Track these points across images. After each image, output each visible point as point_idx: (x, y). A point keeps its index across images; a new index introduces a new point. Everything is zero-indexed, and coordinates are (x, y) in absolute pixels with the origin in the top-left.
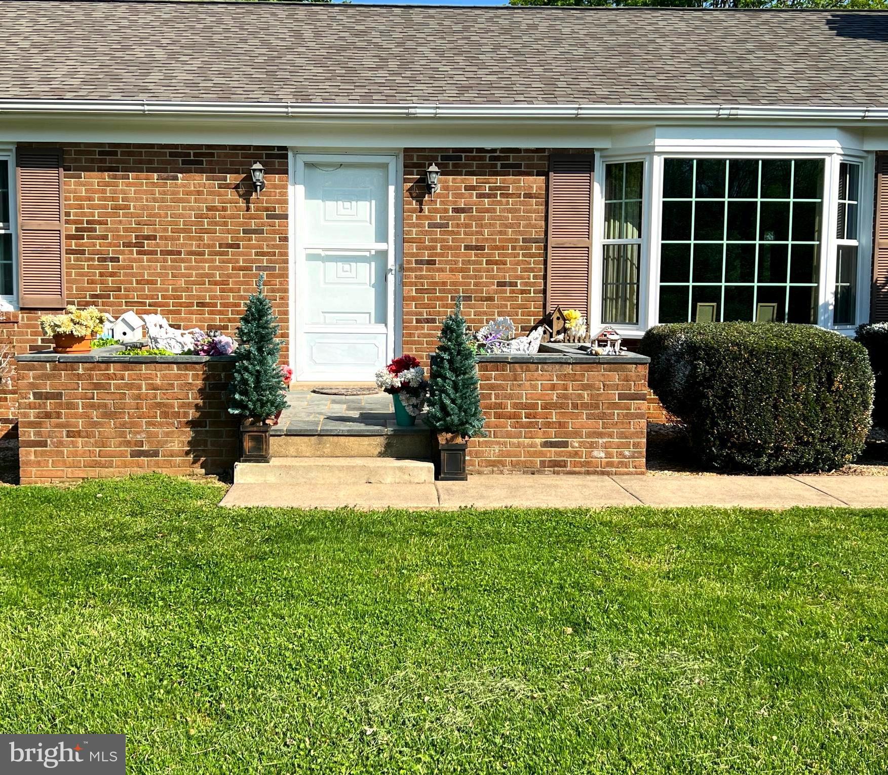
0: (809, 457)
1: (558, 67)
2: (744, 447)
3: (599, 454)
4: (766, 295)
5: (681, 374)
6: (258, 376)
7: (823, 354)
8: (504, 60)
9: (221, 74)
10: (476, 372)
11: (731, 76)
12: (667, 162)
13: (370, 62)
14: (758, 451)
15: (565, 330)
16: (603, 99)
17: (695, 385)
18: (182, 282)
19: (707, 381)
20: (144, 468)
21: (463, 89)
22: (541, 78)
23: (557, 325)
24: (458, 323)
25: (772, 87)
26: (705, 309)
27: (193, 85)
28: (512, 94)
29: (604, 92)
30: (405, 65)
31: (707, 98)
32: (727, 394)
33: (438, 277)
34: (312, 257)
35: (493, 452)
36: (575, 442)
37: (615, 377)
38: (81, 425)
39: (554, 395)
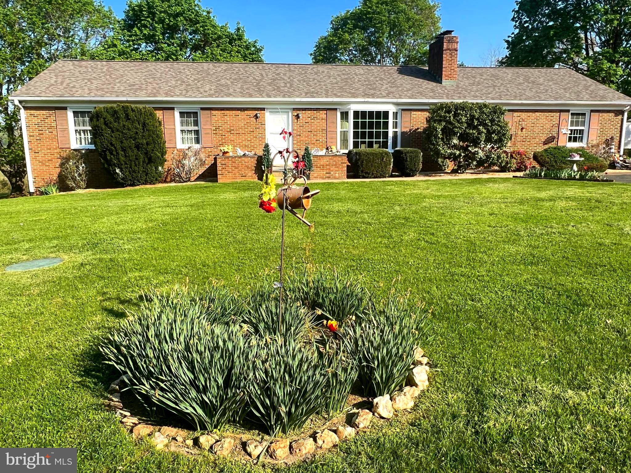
0: (379, 175)
1: (329, 86)
2: (366, 173)
3: (337, 175)
4: (376, 142)
5: (354, 158)
6: (268, 159)
7: (382, 154)
8: (316, 84)
9: (247, 89)
10: (312, 158)
11: (370, 89)
12: (354, 112)
13: (283, 85)
14: (369, 174)
15: (331, 151)
16: (339, 97)
17: (357, 160)
18: (240, 141)
19: (359, 160)
20: (243, 179)
21: (306, 93)
22: (325, 90)
23: (330, 150)
24: (308, 148)
25: (379, 93)
26: (363, 146)
27: (241, 93)
28: (318, 94)
29: (339, 94)
30: (291, 86)
31: (363, 96)
32: (362, 162)
33: (302, 139)
34: (271, 133)
35: (316, 175)
36: (332, 173)
37: (340, 159)
38: (230, 170)
39: (328, 163)
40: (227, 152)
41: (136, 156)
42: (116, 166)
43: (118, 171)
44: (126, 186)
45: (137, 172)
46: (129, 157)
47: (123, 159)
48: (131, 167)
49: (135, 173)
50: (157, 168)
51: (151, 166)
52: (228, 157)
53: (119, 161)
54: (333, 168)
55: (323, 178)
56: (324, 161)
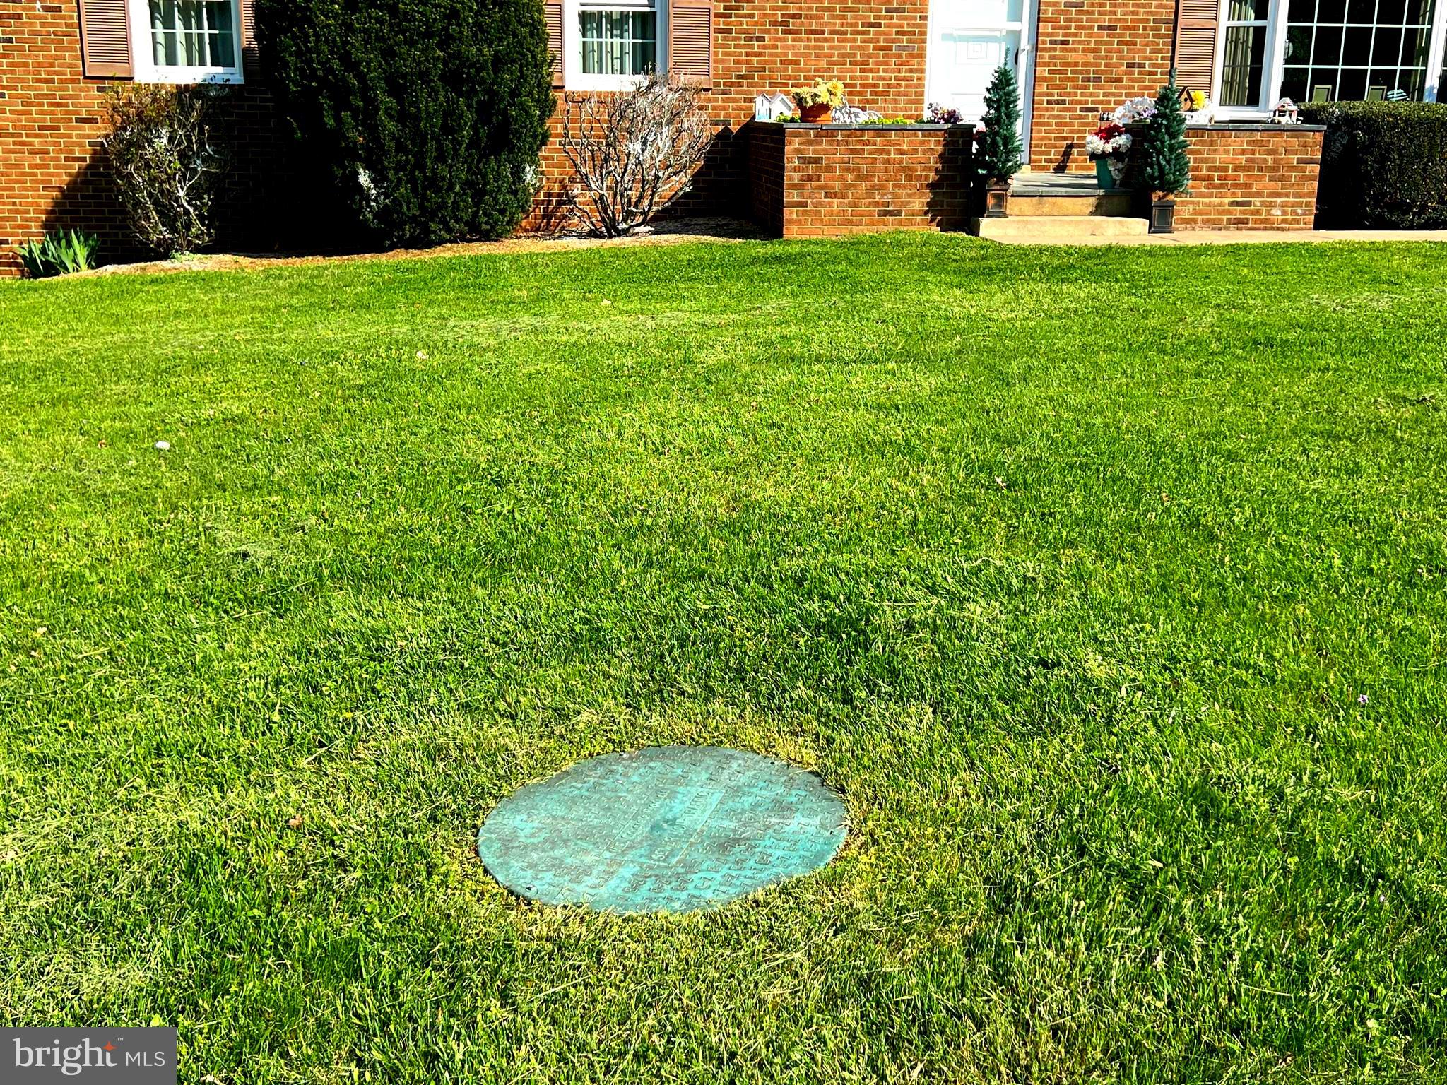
2: (1395, 205)
3: (1277, 212)
10: (1185, 138)
14: (1406, 209)
20: (888, 226)
24: (1171, 91)
32: (1385, 158)
35: (1192, 211)
36: (1258, 202)
37: (1295, 143)
38: (837, 186)
39: (1243, 160)
40: (825, 108)
41: (446, 115)
42: (359, 158)
43: (364, 179)
44: (391, 249)
45: (444, 184)
46: (416, 118)
47: (392, 126)
48: (420, 165)
49: (438, 190)
50: (518, 174)
51: (498, 161)
52: (832, 132)
53: (376, 139)
54: (1265, 183)
55: (1217, 226)
56: (1229, 152)
